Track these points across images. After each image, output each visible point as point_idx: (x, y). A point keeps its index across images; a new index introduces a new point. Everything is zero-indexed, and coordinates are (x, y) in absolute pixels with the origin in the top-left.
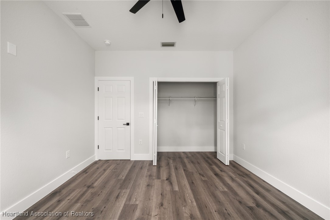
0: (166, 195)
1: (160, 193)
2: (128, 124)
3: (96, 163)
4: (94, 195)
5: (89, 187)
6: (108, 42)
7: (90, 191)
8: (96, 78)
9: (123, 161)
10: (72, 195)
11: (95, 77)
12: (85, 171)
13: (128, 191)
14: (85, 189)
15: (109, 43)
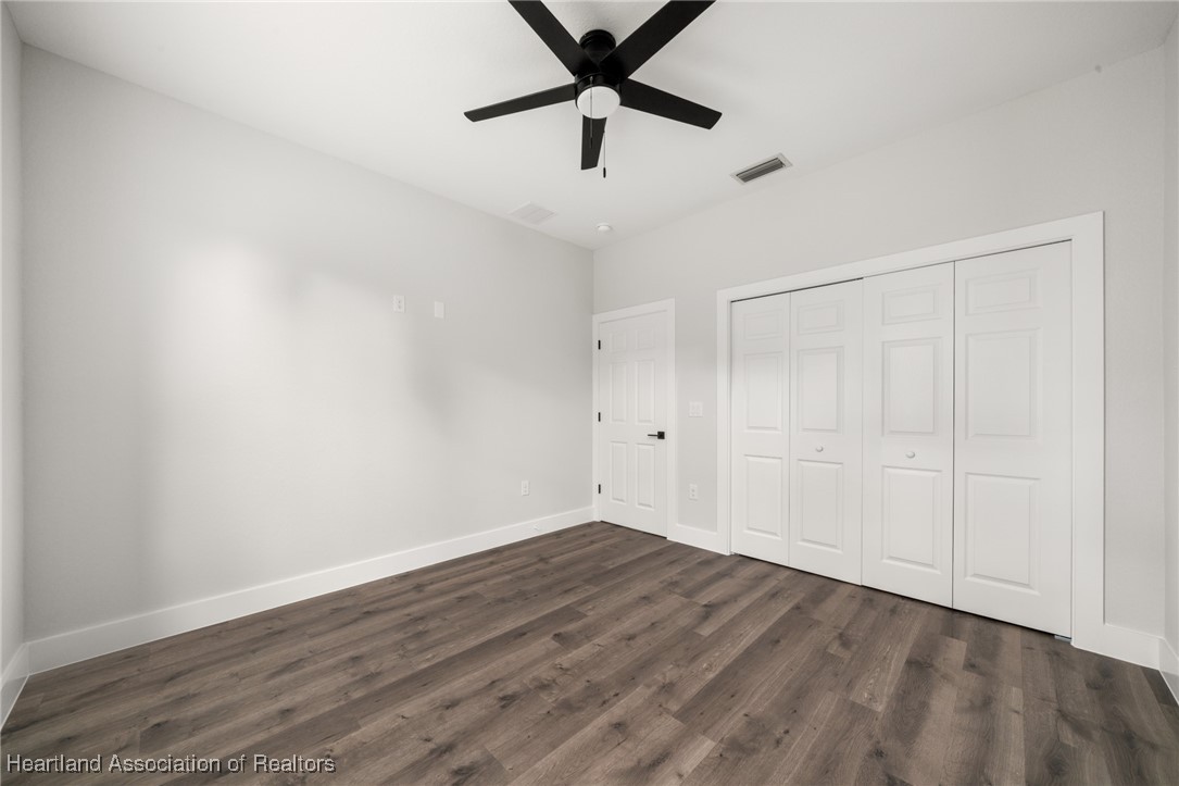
0: (663, 628)
1: (653, 621)
2: (661, 435)
3: (590, 525)
4: (539, 573)
5: (542, 560)
6: (603, 228)
7: (541, 566)
8: (596, 318)
9: (645, 535)
10: (511, 561)
11: (594, 317)
12: (558, 534)
13: (597, 590)
14: (535, 560)
15: (606, 228)
